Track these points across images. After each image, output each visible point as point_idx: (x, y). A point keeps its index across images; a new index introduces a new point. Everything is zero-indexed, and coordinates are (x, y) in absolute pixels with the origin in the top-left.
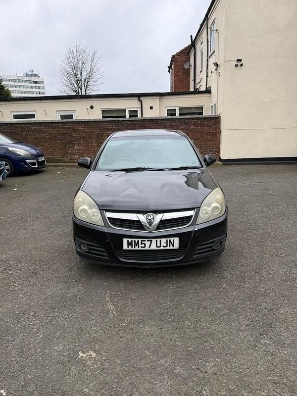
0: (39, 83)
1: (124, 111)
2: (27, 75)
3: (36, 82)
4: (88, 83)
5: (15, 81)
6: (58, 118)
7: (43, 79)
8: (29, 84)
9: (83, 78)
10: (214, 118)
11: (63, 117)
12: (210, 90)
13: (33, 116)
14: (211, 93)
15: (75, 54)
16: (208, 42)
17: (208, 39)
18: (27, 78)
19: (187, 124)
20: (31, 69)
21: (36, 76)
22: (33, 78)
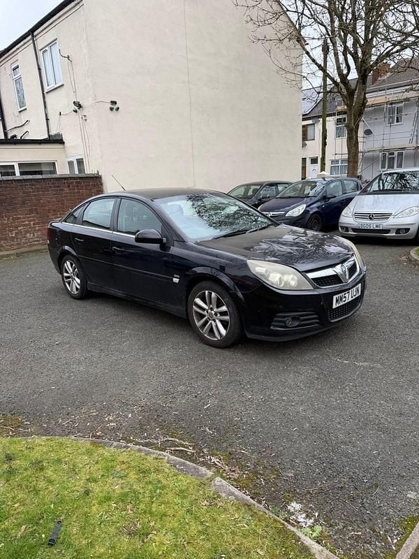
10: (92, 177)
12: (62, 140)
14: (64, 143)
16: (39, 69)
17: (38, 66)
19: (58, 187)
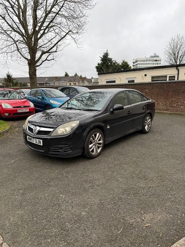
0: (158, 61)
1: (166, 76)
2: (152, 57)
3: (156, 61)
4: (182, 58)
5: (144, 61)
6: (127, 82)
7: (161, 58)
8: (152, 62)
9: (180, 55)
11: (129, 82)
13: (114, 82)
15: (176, 40)
18: (152, 59)
20: (155, 53)
21: (158, 56)
22: (155, 58)
